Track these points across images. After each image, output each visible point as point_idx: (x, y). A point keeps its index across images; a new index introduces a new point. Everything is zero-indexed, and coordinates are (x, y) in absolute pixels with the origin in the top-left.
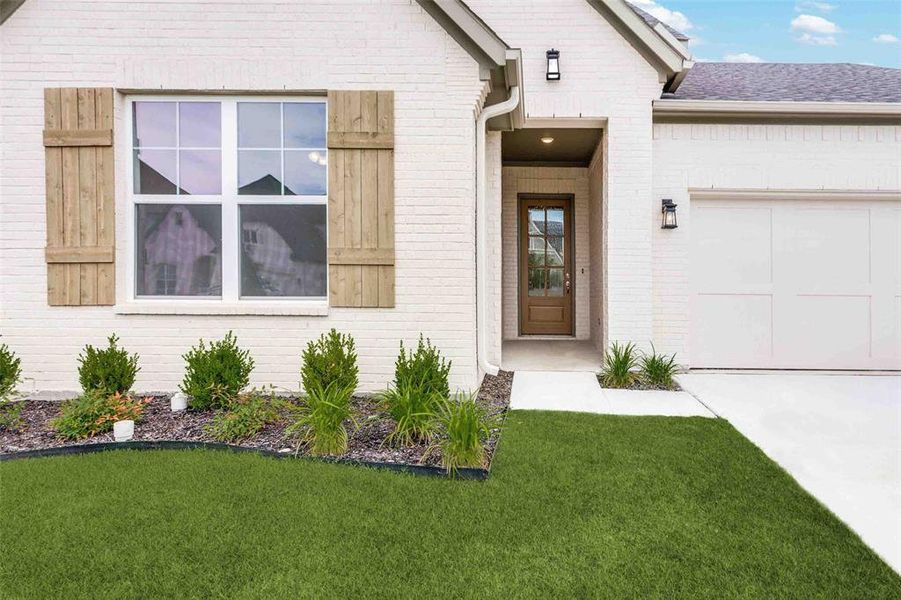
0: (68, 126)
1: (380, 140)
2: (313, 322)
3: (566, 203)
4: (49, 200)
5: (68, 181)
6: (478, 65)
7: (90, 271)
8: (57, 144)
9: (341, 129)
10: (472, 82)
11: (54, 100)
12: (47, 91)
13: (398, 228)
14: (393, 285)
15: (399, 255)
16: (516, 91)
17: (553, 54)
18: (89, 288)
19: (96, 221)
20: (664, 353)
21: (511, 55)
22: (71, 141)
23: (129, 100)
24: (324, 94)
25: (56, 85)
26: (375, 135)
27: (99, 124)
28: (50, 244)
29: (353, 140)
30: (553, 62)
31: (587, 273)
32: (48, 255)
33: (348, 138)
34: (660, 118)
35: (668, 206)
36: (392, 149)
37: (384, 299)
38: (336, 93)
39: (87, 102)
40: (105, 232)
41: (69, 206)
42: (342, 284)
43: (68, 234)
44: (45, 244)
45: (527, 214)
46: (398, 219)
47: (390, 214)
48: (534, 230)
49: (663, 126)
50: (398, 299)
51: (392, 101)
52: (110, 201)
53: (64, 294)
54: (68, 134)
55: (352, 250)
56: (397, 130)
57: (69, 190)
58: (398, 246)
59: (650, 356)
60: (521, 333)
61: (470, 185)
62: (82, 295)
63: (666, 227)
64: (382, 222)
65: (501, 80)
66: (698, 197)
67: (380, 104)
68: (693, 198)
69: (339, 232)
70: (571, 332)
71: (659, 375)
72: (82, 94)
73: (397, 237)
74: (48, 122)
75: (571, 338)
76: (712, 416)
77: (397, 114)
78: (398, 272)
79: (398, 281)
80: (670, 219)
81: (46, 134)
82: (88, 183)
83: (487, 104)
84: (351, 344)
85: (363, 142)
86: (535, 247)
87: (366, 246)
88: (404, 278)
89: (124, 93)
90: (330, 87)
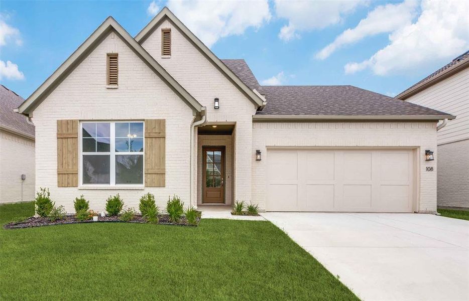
0: (64, 132)
1: (161, 135)
2: (139, 192)
3: (222, 149)
4: (58, 154)
5: (64, 149)
6: (192, 110)
7: (71, 176)
8: (61, 137)
9: (149, 132)
10: (191, 116)
11: (60, 123)
12: (58, 121)
13: (166, 162)
14: (165, 180)
15: (167, 170)
16: (204, 117)
17: (217, 100)
18: (70, 181)
19: (73, 160)
20: (254, 204)
21: (203, 109)
22: (65, 136)
23: (81, 123)
24: (144, 120)
25: (60, 119)
26: (159, 133)
27: (74, 131)
28: (58, 169)
29: (153, 135)
30: (217, 103)
31: (230, 178)
32: (58, 171)
33: (151, 134)
34: (255, 121)
35: (258, 152)
36: (165, 138)
37: (162, 184)
38: (147, 120)
39: (70, 124)
40: (76, 164)
41: (64, 156)
42: (149, 180)
43: (64, 164)
44: (57, 168)
45: (206, 153)
46: (166, 159)
47: (164, 158)
48: (209, 159)
49: (257, 123)
50: (166, 184)
51: (165, 122)
52: (77, 154)
53: (63, 183)
54: (64, 134)
55: (152, 169)
56: (166, 131)
57: (64, 151)
58: (166, 168)
59: (250, 205)
60: (203, 202)
61: (189, 148)
62: (68, 184)
63: (257, 160)
64: (161, 161)
65: (199, 115)
66: (270, 149)
67: (161, 123)
68: (268, 149)
69: (148, 164)
70: (224, 202)
71: (252, 211)
72: (68, 122)
73: (166, 165)
74: (58, 131)
75: (223, 204)
76: (265, 220)
77: (166, 126)
78: (166, 176)
79: (166, 179)
80: (259, 157)
81: (58, 134)
82: (70, 149)
83: (194, 122)
84: (153, 197)
85: (156, 135)
86: (209, 168)
87: (156, 168)
88: (168, 178)
89: (80, 121)
90: (145, 118)
